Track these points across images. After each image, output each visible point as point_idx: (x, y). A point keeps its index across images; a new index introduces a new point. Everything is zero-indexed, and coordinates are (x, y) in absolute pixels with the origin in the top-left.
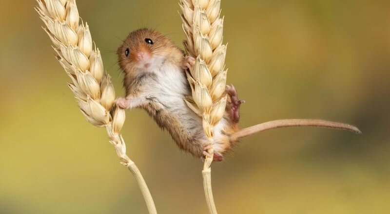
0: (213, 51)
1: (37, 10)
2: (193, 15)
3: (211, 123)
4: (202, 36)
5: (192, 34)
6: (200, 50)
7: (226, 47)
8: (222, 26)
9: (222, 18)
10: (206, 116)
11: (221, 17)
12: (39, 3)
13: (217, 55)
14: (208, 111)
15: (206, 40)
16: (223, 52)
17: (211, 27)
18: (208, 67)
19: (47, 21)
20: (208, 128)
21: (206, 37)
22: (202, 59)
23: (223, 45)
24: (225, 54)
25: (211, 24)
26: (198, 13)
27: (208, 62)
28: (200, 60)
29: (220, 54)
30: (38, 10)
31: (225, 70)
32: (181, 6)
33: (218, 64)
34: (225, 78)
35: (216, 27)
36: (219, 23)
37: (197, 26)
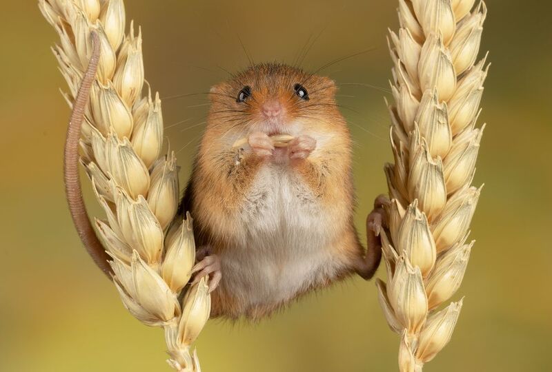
0: (449, 197)
1: (55, 53)
2: (417, 110)
3: (418, 354)
4: (430, 158)
5: (408, 152)
6: (421, 190)
7: (478, 193)
8: (477, 145)
9: (480, 128)
10: (409, 337)
11: (478, 126)
12: (62, 36)
13: (455, 207)
14: (415, 326)
15: (437, 168)
16: (471, 201)
17: (452, 144)
18: (432, 231)
19: (72, 78)
20: (408, 364)
21: (438, 162)
22: (421, 210)
23: (473, 188)
24: (473, 208)
25: (454, 138)
26: (428, 107)
27: (434, 219)
28: (418, 211)
29: (462, 206)
30: (58, 53)
31: (468, 242)
32: (394, 89)
33: (456, 226)
34: (465, 259)
35: (462, 146)
36: (473, 137)
37: (423, 135)
